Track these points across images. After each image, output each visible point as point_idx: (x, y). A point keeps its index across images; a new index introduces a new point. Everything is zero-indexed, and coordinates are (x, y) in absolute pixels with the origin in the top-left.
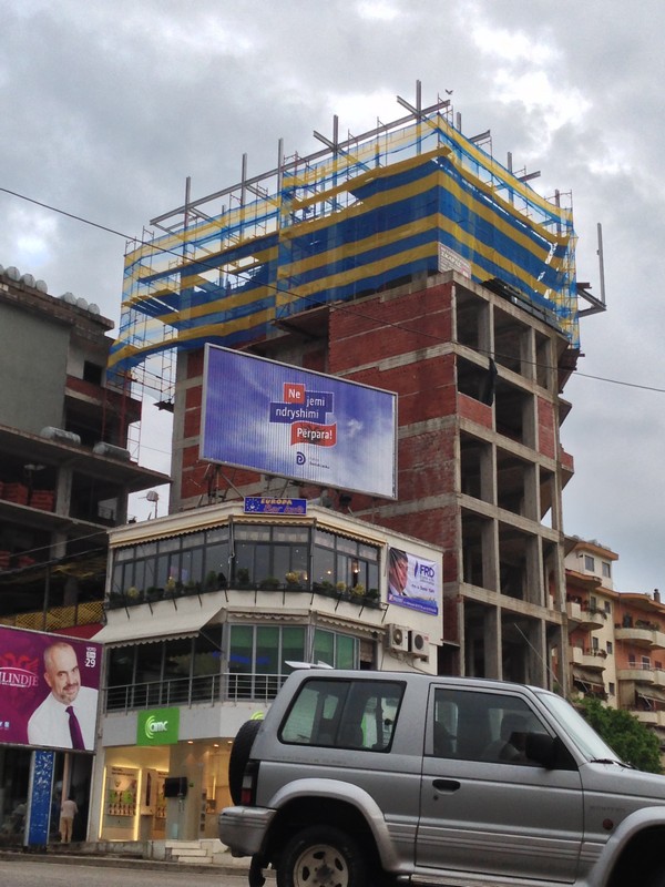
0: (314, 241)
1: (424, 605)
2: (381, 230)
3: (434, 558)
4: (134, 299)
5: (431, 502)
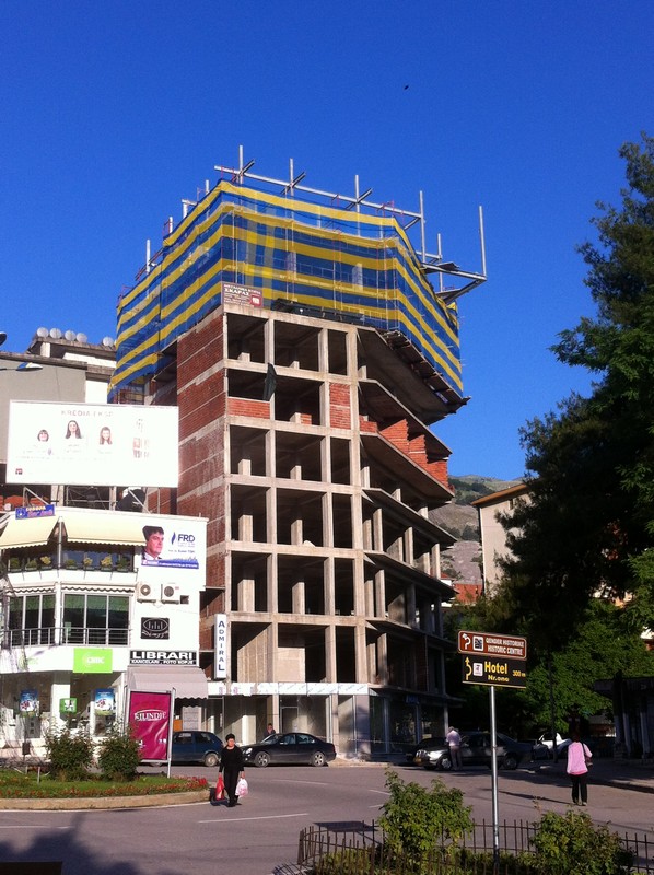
1: (182, 563)
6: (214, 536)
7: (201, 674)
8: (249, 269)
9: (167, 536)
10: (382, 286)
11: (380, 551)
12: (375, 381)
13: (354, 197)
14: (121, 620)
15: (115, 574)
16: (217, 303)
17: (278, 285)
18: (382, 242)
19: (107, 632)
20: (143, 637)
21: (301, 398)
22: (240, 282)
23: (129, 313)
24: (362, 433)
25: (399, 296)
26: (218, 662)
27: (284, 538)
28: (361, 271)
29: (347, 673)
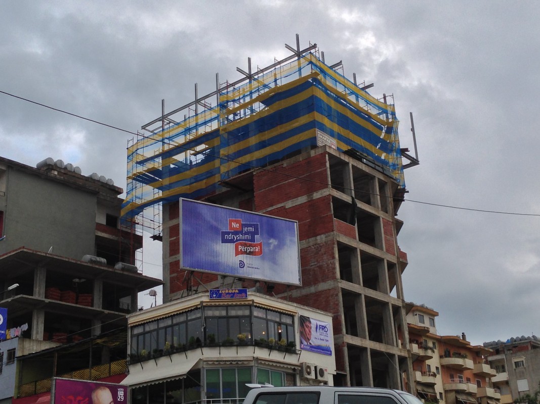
0: (240, 133)
1: (323, 350)
2: (282, 123)
3: (326, 320)
4: (134, 174)
5: (323, 286)
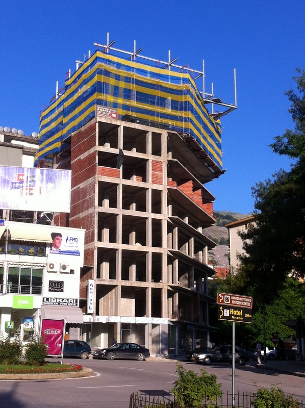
6: (89, 239)
7: (80, 311)
8: (110, 99)
9: (64, 238)
10: (181, 109)
11: (176, 249)
12: (176, 160)
13: (168, 61)
14: (38, 281)
15: (36, 257)
16: (93, 116)
17: (126, 107)
18: (182, 86)
19: (31, 288)
20: (50, 290)
21: (137, 168)
22: (106, 105)
23: (46, 120)
24: (168, 187)
25: (190, 115)
26: (89, 305)
27: (126, 241)
28: (170, 101)
29: (157, 313)
